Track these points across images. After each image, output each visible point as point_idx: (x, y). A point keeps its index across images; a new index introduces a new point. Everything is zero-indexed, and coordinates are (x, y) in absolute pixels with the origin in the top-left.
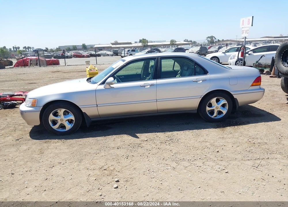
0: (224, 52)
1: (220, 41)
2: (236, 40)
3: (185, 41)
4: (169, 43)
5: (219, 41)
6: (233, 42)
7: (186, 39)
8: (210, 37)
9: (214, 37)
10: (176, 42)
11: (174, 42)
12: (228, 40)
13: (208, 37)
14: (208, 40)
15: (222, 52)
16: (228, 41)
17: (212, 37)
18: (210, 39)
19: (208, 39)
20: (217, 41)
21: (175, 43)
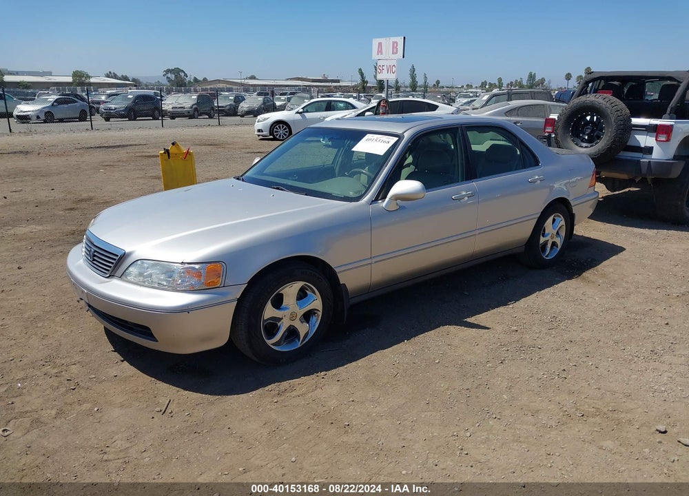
0: (302, 110)
1: (200, 81)
2: (239, 81)
3: (108, 76)
4: (70, 79)
5: (196, 80)
6: (234, 87)
7: (110, 73)
8: (172, 70)
9: (183, 71)
10: (89, 77)
11: (84, 79)
12: (219, 81)
13: (168, 71)
14: (167, 78)
15: (296, 110)
16: (219, 83)
17: (177, 71)
18: (173, 76)
19: (169, 75)
20: (192, 81)
21: (87, 81)
